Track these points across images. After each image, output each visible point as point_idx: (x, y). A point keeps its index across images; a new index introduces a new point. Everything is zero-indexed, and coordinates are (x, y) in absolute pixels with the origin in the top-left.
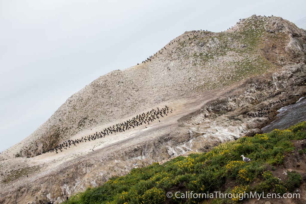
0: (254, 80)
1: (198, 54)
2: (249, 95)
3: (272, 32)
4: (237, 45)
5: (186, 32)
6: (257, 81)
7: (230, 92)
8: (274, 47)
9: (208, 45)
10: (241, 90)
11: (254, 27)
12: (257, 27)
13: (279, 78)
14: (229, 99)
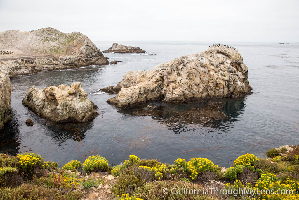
0: (53, 56)
1: (45, 37)
2: (46, 60)
3: (79, 41)
4: (62, 40)
5: (49, 27)
6: (54, 57)
7: (39, 56)
8: (76, 46)
9: (52, 35)
10: (43, 57)
11: (75, 36)
12: (76, 36)
13: (61, 59)
14: (37, 59)
